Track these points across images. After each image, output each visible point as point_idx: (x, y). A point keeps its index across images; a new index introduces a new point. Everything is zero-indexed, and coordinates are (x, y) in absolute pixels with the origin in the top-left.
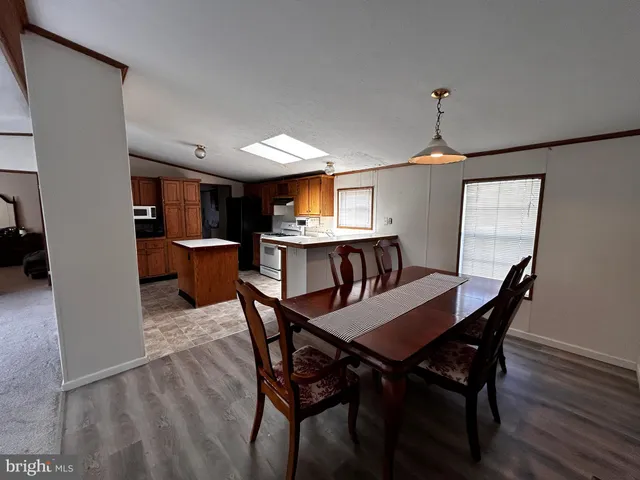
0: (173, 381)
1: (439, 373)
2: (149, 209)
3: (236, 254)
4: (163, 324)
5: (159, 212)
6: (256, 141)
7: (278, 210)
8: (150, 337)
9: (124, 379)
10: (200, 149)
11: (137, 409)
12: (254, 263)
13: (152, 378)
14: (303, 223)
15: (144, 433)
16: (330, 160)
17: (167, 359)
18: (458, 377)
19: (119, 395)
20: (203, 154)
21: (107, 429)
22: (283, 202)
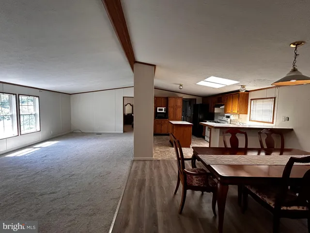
0: (158, 167)
1: (260, 197)
2: (164, 108)
3: (191, 129)
4: (161, 150)
5: (167, 110)
6: (202, 80)
7: (216, 110)
8: (156, 152)
9: (146, 162)
10: (181, 85)
11: (147, 171)
12: (203, 135)
13: (153, 165)
14: (228, 117)
15: (147, 178)
16: (242, 85)
17: (159, 161)
18: (271, 202)
19: (144, 166)
20: (182, 87)
21: (140, 173)
22: (219, 106)
